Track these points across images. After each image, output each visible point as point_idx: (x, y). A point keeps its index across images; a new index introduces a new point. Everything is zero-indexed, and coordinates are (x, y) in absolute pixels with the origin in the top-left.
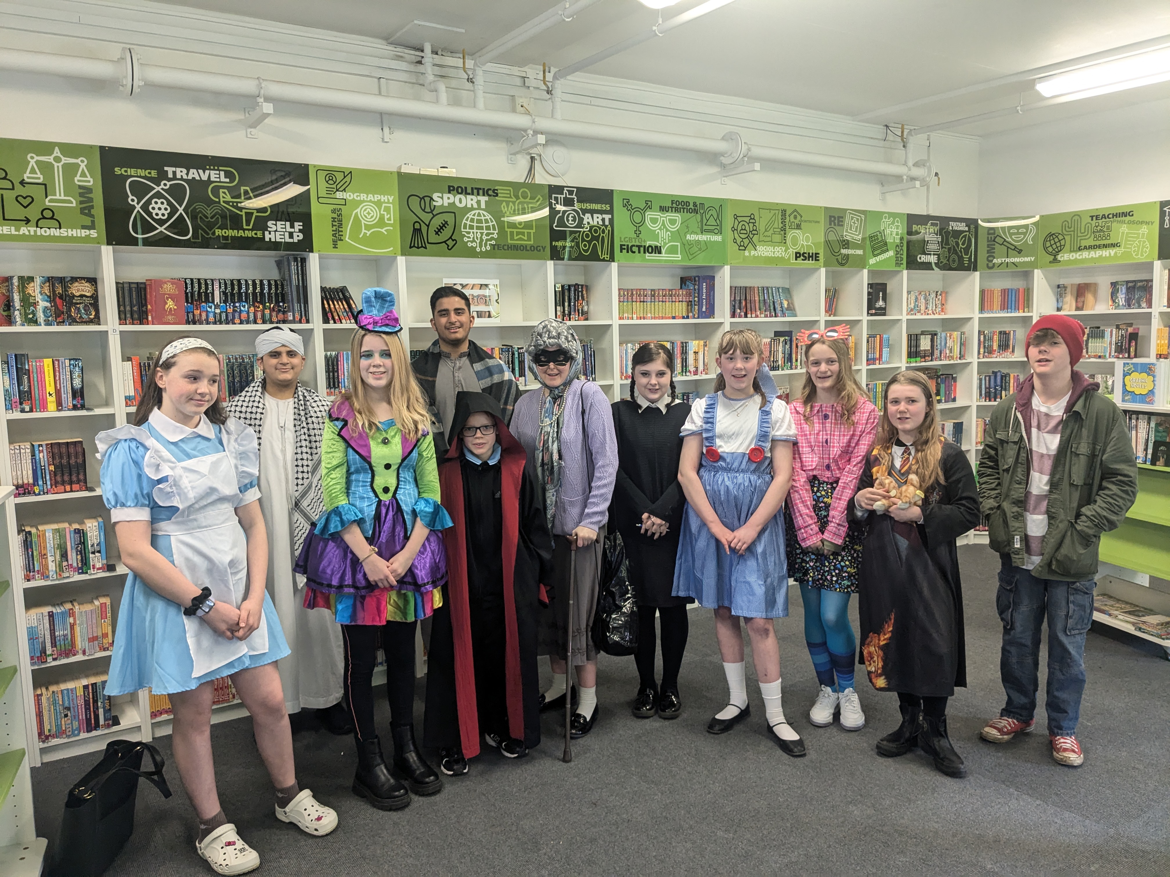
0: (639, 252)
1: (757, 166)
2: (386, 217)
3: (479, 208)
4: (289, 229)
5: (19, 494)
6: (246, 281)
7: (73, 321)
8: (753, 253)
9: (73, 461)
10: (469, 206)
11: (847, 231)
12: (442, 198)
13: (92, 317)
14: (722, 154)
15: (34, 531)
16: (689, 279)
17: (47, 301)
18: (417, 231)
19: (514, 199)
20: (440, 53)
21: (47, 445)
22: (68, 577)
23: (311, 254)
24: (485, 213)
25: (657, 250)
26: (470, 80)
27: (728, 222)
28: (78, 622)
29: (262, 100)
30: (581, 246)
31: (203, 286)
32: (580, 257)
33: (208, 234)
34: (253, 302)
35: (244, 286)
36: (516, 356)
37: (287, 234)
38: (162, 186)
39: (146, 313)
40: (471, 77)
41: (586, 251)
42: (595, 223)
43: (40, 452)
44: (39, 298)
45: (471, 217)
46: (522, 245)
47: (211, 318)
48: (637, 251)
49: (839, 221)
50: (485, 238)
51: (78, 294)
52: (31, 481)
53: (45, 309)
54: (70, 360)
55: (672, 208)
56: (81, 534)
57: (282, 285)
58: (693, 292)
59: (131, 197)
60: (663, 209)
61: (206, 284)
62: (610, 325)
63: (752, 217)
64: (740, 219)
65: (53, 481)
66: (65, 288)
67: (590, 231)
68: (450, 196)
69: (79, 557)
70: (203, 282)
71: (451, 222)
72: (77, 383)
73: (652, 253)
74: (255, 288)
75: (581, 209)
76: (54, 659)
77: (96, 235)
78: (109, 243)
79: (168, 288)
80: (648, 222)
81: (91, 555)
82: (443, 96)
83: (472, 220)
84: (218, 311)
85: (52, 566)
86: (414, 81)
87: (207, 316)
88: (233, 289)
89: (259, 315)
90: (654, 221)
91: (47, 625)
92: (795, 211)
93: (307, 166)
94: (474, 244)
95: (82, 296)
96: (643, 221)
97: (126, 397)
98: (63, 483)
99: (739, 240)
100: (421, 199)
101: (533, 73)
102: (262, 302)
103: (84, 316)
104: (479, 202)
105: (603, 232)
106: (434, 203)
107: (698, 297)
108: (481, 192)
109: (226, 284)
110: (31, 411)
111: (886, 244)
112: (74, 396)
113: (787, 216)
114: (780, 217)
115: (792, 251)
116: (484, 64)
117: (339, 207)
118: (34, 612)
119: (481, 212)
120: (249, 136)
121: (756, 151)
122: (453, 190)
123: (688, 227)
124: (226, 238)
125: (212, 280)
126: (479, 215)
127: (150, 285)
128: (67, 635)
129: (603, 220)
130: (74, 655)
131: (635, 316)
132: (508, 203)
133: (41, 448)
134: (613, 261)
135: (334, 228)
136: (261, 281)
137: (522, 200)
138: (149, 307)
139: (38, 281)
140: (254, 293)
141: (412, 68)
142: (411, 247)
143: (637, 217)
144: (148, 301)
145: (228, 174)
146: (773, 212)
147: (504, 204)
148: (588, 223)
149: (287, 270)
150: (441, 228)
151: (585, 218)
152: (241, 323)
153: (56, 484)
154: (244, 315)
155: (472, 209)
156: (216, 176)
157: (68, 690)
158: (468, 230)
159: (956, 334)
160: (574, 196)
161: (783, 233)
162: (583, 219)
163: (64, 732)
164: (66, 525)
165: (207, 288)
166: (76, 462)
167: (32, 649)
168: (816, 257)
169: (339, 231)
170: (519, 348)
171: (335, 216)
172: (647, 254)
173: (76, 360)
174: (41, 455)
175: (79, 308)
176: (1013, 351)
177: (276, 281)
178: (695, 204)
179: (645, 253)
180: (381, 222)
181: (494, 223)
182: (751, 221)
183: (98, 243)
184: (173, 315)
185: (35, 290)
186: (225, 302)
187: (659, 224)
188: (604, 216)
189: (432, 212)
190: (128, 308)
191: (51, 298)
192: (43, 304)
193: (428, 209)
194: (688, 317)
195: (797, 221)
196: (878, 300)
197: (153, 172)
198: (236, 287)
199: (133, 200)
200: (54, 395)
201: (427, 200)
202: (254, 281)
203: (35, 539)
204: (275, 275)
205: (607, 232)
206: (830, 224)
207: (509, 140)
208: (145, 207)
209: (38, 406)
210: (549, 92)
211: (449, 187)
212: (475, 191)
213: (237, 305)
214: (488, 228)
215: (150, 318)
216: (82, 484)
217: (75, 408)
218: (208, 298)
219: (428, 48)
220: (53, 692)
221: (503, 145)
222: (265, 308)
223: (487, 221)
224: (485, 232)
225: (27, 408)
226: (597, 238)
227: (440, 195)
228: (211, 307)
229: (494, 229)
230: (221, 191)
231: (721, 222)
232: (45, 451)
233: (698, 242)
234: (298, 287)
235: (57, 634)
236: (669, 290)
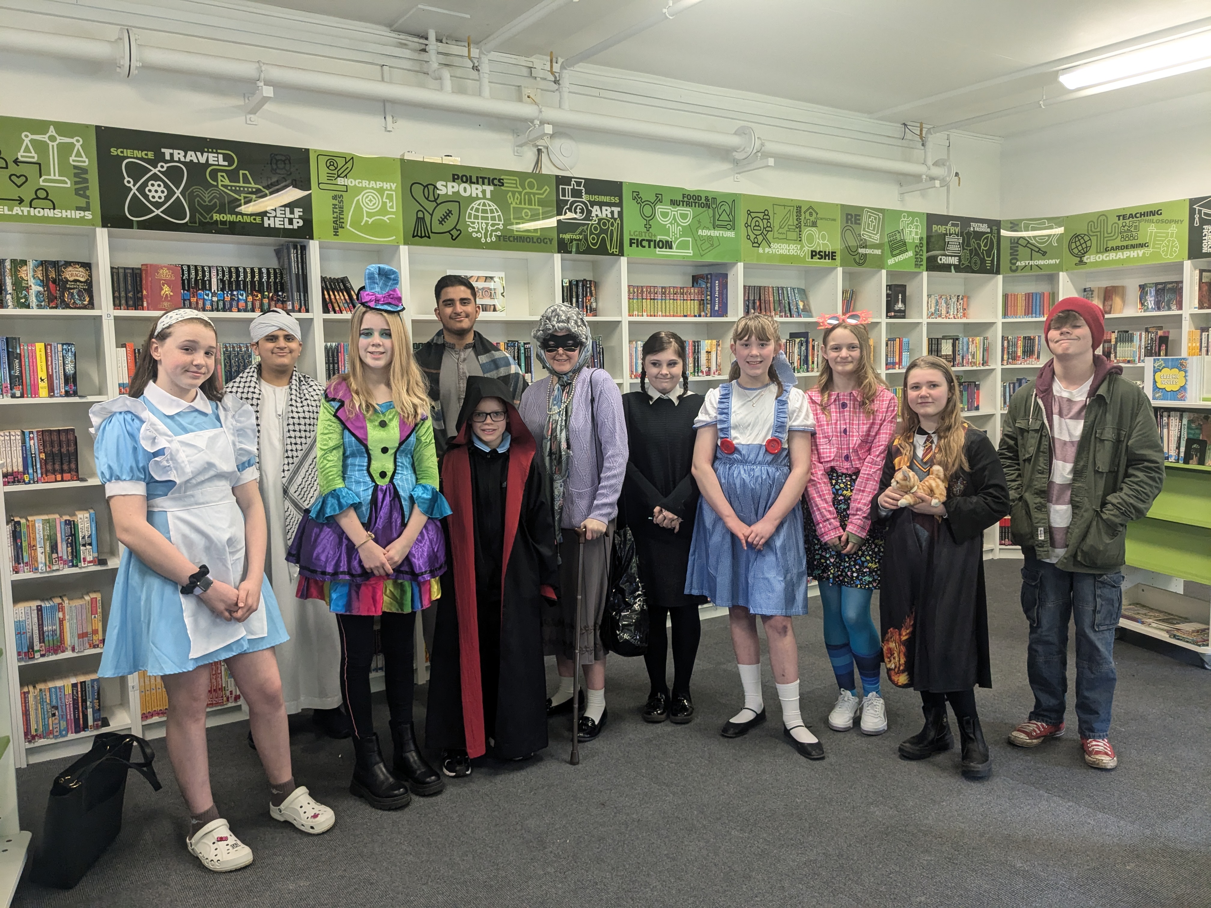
0: (649, 247)
1: (771, 162)
2: (389, 205)
3: (484, 197)
4: (288, 215)
5: (9, 482)
6: (244, 269)
7: (67, 306)
8: (767, 250)
9: (64, 450)
10: (474, 195)
11: (864, 230)
12: (446, 186)
13: (86, 303)
14: (735, 149)
15: (23, 521)
16: (701, 277)
17: (40, 286)
18: (420, 220)
19: (521, 190)
20: (444, 41)
21: (38, 432)
22: (58, 570)
23: (311, 241)
24: (490, 203)
25: (668, 245)
26: (475, 68)
27: (741, 218)
28: (67, 617)
29: (262, 84)
30: (590, 239)
31: (200, 273)
32: (588, 251)
33: (206, 218)
34: (251, 291)
35: (242, 275)
36: (522, 351)
37: (286, 220)
38: (159, 168)
39: (141, 299)
40: (476, 64)
41: (594, 245)
42: (604, 216)
43: (30, 439)
44: (32, 282)
45: (476, 206)
46: (528, 237)
47: (208, 306)
48: (647, 246)
49: (856, 219)
50: (490, 228)
51: (71, 279)
52: (21, 469)
53: (38, 293)
54: (63, 344)
55: (683, 202)
56: (72, 526)
57: (281, 274)
58: (705, 290)
59: (127, 179)
60: (673, 203)
61: (204, 272)
62: (620, 322)
63: (765, 213)
64: (753, 215)
65: (44, 470)
66: (59, 273)
67: (599, 223)
68: (455, 184)
69: (69, 549)
70: (199, 269)
71: (455, 212)
72: (70, 368)
73: (662, 248)
74: (253, 276)
75: (589, 201)
76: (43, 656)
77: (90, 217)
78: (104, 226)
79: (164, 273)
80: (658, 216)
81: (82, 548)
82: (448, 83)
83: (477, 210)
84: (215, 299)
85: (41, 558)
86: (417, 69)
87: (204, 304)
88: (231, 277)
89: (257, 304)
90: (665, 215)
91: (36, 620)
92: (811, 207)
93: (307, 150)
94: (479, 235)
95: (76, 281)
96: (653, 215)
97: (120, 385)
98: (54, 472)
99: (752, 237)
100: (425, 187)
101: (540, 63)
102: (261, 291)
103: (78, 302)
104: (484, 192)
105: (612, 225)
106: (438, 192)
107: (711, 296)
108: (486, 181)
109: (223, 271)
110: (22, 396)
111: (905, 244)
112: (66, 382)
113: (802, 213)
114: (795, 214)
115: (807, 249)
116: (489, 52)
117: (340, 193)
118: (22, 607)
119: (486, 201)
120: (249, 122)
121: (770, 147)
122: (458, 179)
123: (699, 222)
124: (223, 223)
125: (210, 267)
126: (484, 205)
127: (146, 271)
128: (56, 630)
129: (612, 213)
130: (63, 651)
131: (645, 314)
132: (514, 193)
133: (31, 435)
134: (623, 255)
135: (335, 215)
136: (260, 270)
137: (528, 190)
138: (145, 292)
139: (31, 264)
140: (253, 282)
141: (416, 56)
142: (414, 236)
143: (648, 211)
144: (144, 286)
145: (226, 158)
146: (788, 209)
147: (510, 194)
148: (597, 216)
149: (286, 258)
150: (445, 217)
151: (594, 210)
152: (239, 311)
153: (46, 472)
154: (242, 304)
155: (477, 198)
156: (215, 159)
157: (55, 688)
158: (472, 220)
159: (978, 339)
160: (582, 188)
161: (798, 230)
162: (591, 211)
163: (51, 732)
164: (57, 516)
165: (204, 275)
166: (68, 450)
167: (19, 645)
168: (833, 256)
169: (340, 218)
170: (525, 344)
171: (336, 202)
172: (658, 249)
173: (69, 344)
174: (32, 442)
175: (73, 293)
176: (1038, 357)
177: (275, 270)
178: (707, 199)
179: (655, 247)
180: (383, 211)
181: (500, 213)
182: (765, 217)
183: (93, 225)
184: (169, 301)
185: (28, 274)
186: (223, 290)
187: (670, 218)
188: (613, 208)
189: (435, 200)
190: (123, 294)
191: (44, 283)
192: (35, 288)
193: (431, 198)
194: (700, 316)
195: (812, 219)
196: (897, 301)
197: (149, 153)
198: (234, 275)
199: (129, 182)
200: (46, 380)
201: (431, 188)
202: (252, 270)
203: (24, 530)
204: (274, 264)
205: (616, 225)
206: (847, 222)
207: (516, 132)
208: (141, 190)
209: (29, 392)
210: (556, 82)
211: (454, 175)
212: (480, 180)
213: (235, 293)
214: (493, 218)
215: (145, 304)
216: (74, 473)
217: (67, 394)
218: (205, 285)
219: (432, 35)
220: (41, 690)
221: (510, 137)
222: (263, 297)
223: (492, 211)
224: (491, 222)
225: (18, 394)
226: (605, 232)
227: (444, 183)
228: (208, 295)
229: (500, 220)
230: (219, 174)
231: (734, 218)
232: (36, 438)
233: (710, 238)
234: (297, 275)
235: (45, 629)
236: (681, 288)
